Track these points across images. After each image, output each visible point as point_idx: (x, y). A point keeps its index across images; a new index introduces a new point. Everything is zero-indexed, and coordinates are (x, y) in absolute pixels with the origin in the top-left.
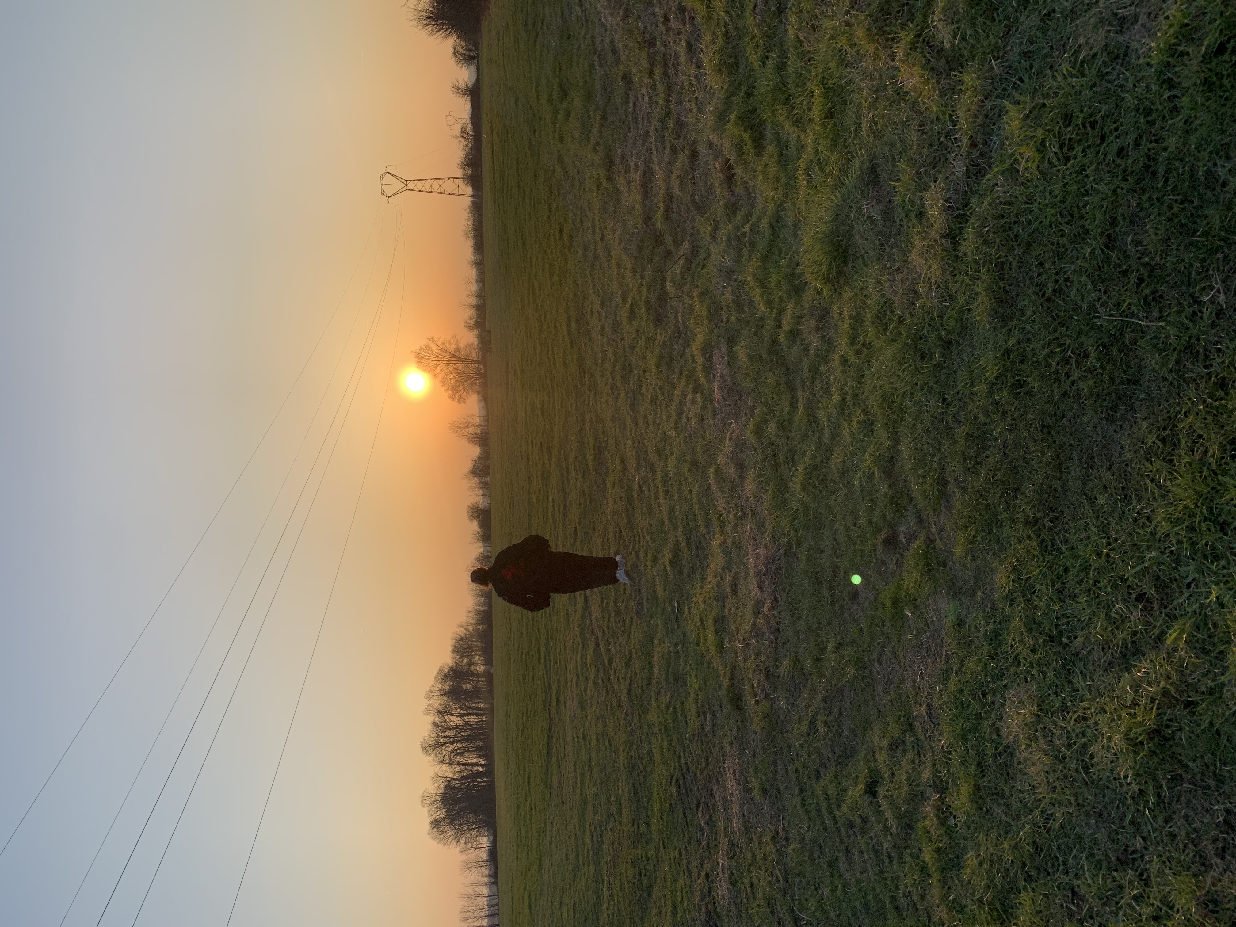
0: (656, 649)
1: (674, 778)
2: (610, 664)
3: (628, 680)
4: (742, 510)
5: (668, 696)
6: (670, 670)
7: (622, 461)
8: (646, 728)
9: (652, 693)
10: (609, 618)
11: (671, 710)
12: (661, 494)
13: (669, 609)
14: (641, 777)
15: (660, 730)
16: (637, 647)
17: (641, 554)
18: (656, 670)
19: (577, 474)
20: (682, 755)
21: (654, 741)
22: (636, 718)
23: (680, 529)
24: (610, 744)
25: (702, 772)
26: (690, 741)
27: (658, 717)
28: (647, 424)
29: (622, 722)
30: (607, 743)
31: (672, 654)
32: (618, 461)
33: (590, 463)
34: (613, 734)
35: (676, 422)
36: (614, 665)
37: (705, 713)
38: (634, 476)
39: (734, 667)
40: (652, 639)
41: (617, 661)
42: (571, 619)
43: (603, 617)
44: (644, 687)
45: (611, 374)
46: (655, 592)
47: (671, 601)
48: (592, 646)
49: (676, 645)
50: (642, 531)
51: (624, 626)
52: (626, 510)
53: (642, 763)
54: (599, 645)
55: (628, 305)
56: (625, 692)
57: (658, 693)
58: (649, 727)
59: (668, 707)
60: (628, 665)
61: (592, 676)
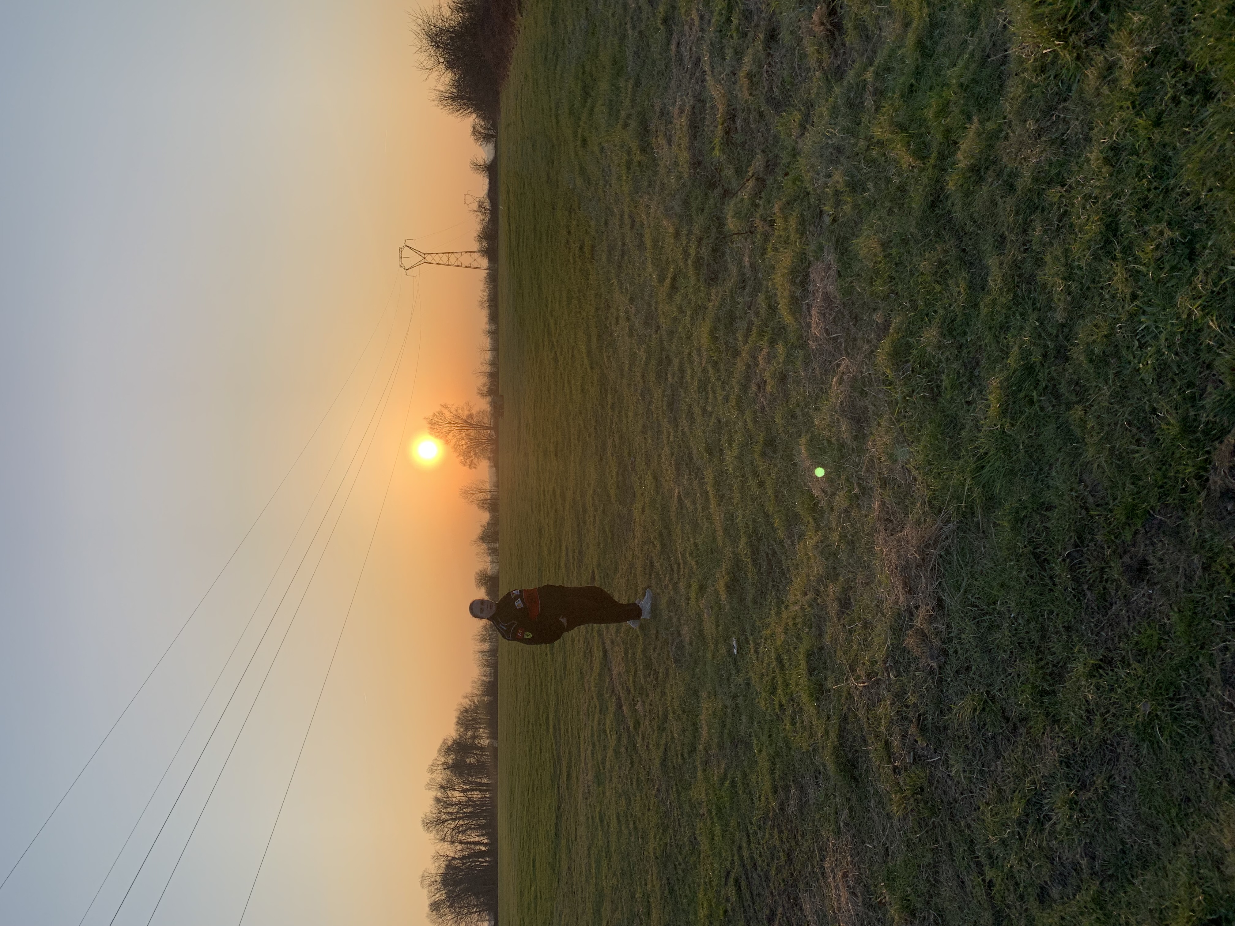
0: (704, 705)
1: (733, 875)
2: (635, 728)
3: (663, 747)
4: (859, 485)
5: (723, 766)
6: (726, 731)
7: (655, 478)
8: (687, 808)
9: (698, 763)
10: (636, 671)
11: (727, 784)
12: (713, 502)
13: (723, 650)
14: (680, 872)
15: (710, 811)
16: (676, 704)
17: (682, 586)
18: (704, 732)
19: (596, 510)
20: (745, 845)
21: (699, 825)
22: (673, 795)
23: (743, 540)
24: (635, 828)
25: (778, 871)
26: (759, 827)
27: (707, 794)
28: (692, 419)
29: (653, 800)
30: (631, 826)
31: (729, 710)
32: (649, 478)
33: (612, 492)
34: (639, 814)
35: (739, 399)
36: (642, 728)
37: (786, 788)
38: (671, 490)
39: (845, 719)
40: (696, 693)
41: (647, 723)
42: (586, 679)
43: (628, 672)
44: (686, 755)
45: (643, 377)
46: (701, 631)
47: (727, 639)
48: (612, 708)
49: (735, 697)
50: (683, 556)
51: (657, 678)
52: (661, 534)
53: (681, 853)
54: (621, 707)
55: (668, 282)
56: (657, 762)
57: (706, 763)
58: (693, 807)
59: (722, 781)
60: (661, 728)
61: (612, 743)
